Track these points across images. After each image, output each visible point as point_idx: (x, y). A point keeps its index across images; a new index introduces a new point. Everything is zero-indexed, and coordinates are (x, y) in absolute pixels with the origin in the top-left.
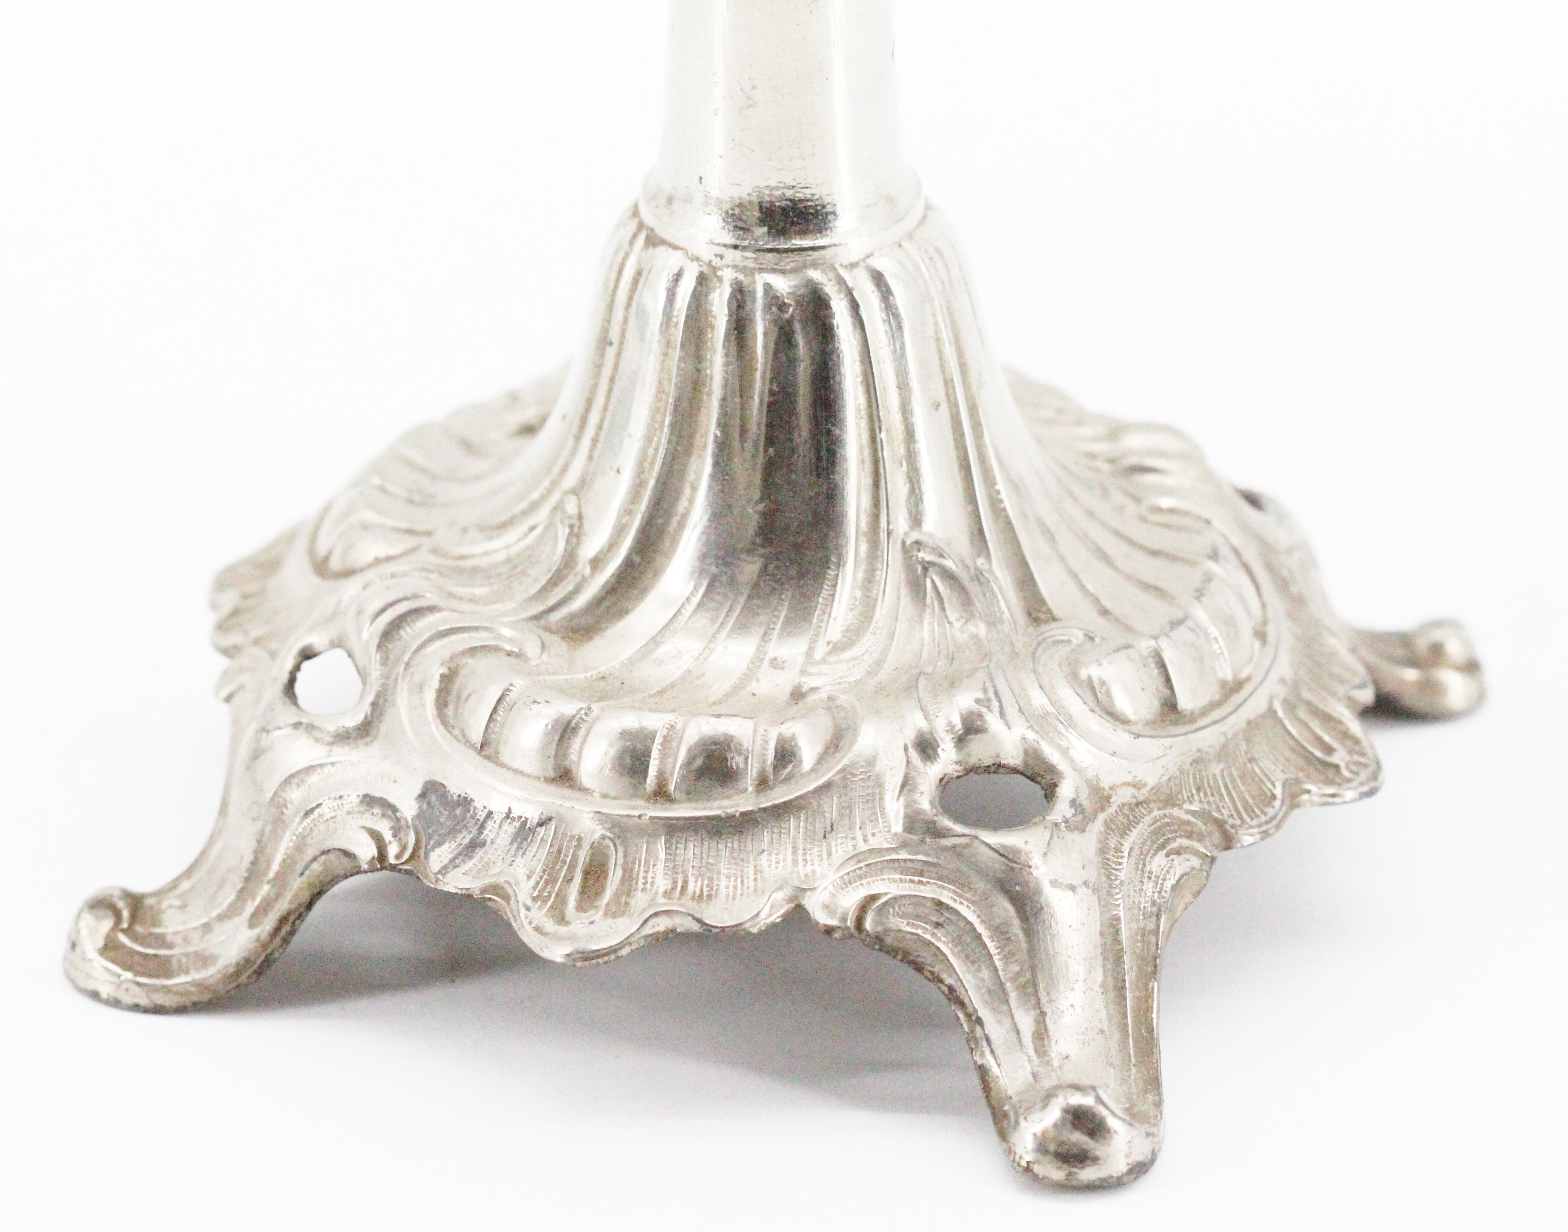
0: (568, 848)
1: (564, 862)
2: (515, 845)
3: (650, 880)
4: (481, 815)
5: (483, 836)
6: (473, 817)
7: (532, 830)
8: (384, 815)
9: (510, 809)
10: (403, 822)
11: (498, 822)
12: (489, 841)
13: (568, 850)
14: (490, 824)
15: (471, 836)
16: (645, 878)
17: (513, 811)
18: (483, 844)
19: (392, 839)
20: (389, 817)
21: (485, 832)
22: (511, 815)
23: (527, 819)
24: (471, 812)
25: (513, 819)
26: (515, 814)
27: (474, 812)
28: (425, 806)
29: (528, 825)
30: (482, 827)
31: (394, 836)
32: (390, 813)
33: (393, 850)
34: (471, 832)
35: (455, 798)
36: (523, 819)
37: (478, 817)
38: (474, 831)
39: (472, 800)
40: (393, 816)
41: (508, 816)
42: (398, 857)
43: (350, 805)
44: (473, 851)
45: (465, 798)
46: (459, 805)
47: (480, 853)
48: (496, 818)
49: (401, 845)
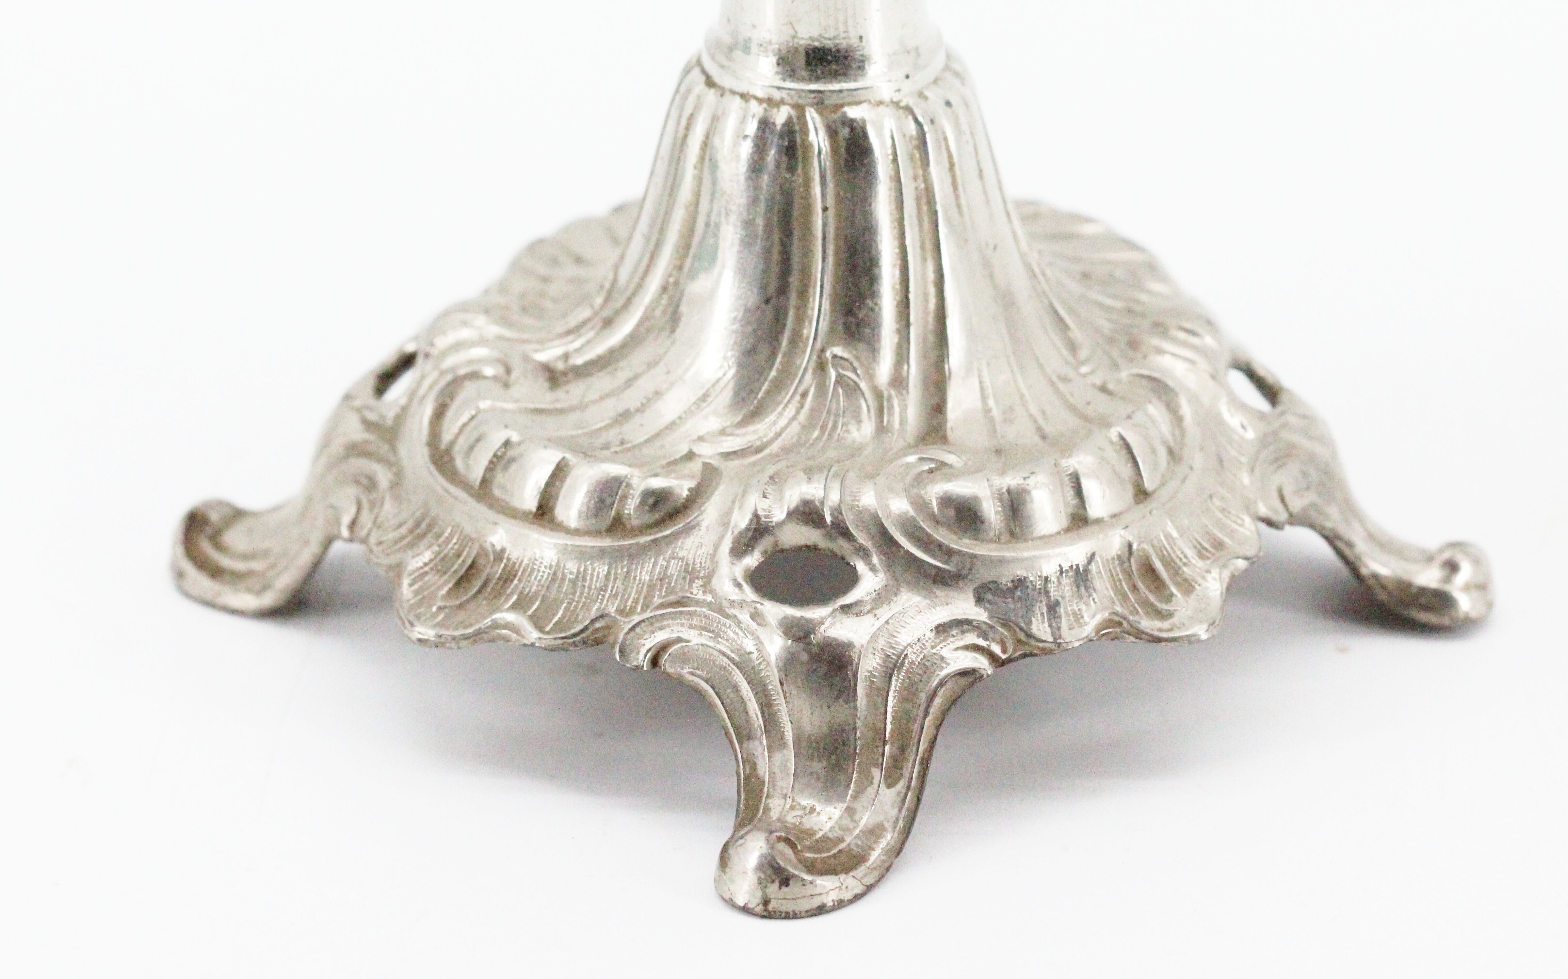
0: (1115, 568)
1: (1120, 580)
2: (1083, 589)
3: (1181, 556)
4: (1039, 584)
5: (1052, 598)
6: (1034, 590)
7: (1086, 571)
8: (963, 632)
9: (1060, 566)
10: (984, 627)
11: (1056, 580)
12: (1060, 599)
13: (1116, 571)
14: (1052, 587)
15: (1044, 603)
16: (1177, 557)
17: (1063, 565)
18: (1057, 603)
19: (988, 643)
20: (968, 631)
21: (1052, 594)
22: (1064, 570)
23: (1077, 566)
24: (1030, 586)
25: (1067, 571)
26: (1066, 567)
27: (1033, 585)
28: (988, 605)
29: (1081, 570)
30: (1047, 593)
31: (987, 639)
32: (966, 627)
33: (996, 649)
34: (1041, 601)
35: (1010, 585)
36: (1075, 567)
37: (1038, 587)
38: (1044, 599)
39: (1025, 578)
40: (970, 627)
41: (1061, 572)
42: (1004, 651)
43: (930, 641)
44: (1056, 612)
45: (1019, 580)
46: (1016, 587)
47: (1061, 610)
48: (1053, 579)
49: (998, 643)
